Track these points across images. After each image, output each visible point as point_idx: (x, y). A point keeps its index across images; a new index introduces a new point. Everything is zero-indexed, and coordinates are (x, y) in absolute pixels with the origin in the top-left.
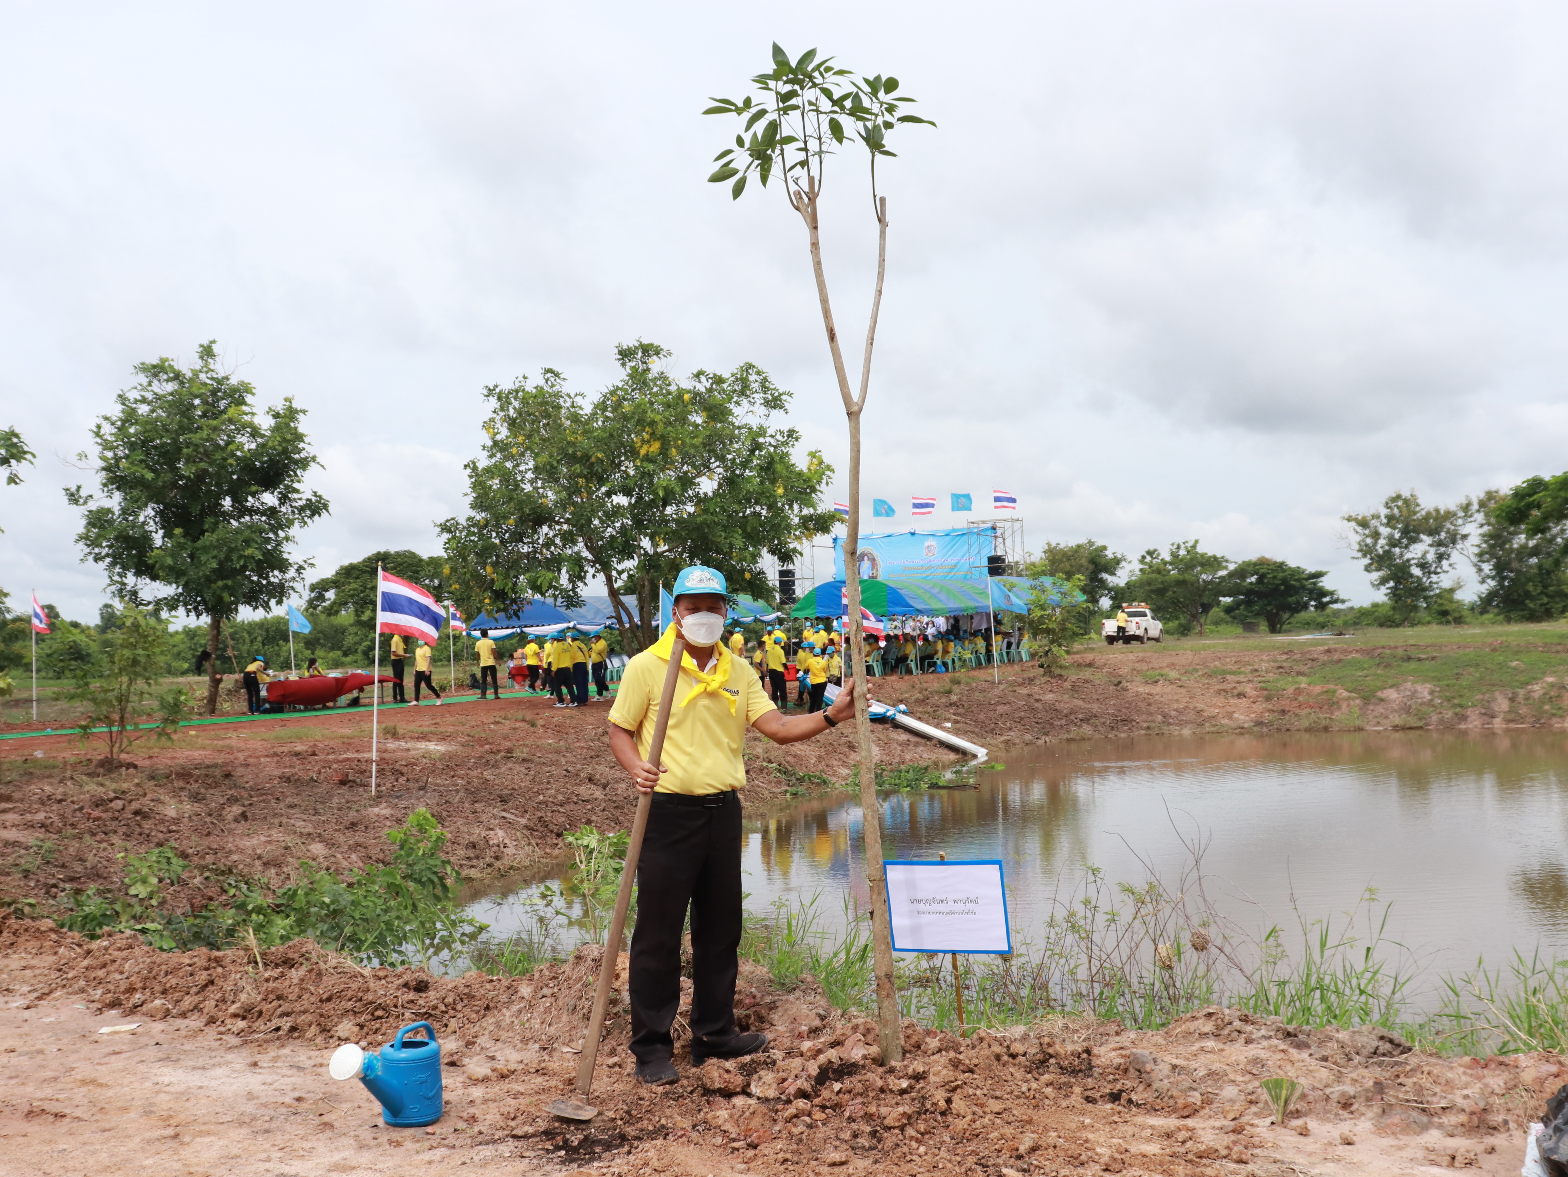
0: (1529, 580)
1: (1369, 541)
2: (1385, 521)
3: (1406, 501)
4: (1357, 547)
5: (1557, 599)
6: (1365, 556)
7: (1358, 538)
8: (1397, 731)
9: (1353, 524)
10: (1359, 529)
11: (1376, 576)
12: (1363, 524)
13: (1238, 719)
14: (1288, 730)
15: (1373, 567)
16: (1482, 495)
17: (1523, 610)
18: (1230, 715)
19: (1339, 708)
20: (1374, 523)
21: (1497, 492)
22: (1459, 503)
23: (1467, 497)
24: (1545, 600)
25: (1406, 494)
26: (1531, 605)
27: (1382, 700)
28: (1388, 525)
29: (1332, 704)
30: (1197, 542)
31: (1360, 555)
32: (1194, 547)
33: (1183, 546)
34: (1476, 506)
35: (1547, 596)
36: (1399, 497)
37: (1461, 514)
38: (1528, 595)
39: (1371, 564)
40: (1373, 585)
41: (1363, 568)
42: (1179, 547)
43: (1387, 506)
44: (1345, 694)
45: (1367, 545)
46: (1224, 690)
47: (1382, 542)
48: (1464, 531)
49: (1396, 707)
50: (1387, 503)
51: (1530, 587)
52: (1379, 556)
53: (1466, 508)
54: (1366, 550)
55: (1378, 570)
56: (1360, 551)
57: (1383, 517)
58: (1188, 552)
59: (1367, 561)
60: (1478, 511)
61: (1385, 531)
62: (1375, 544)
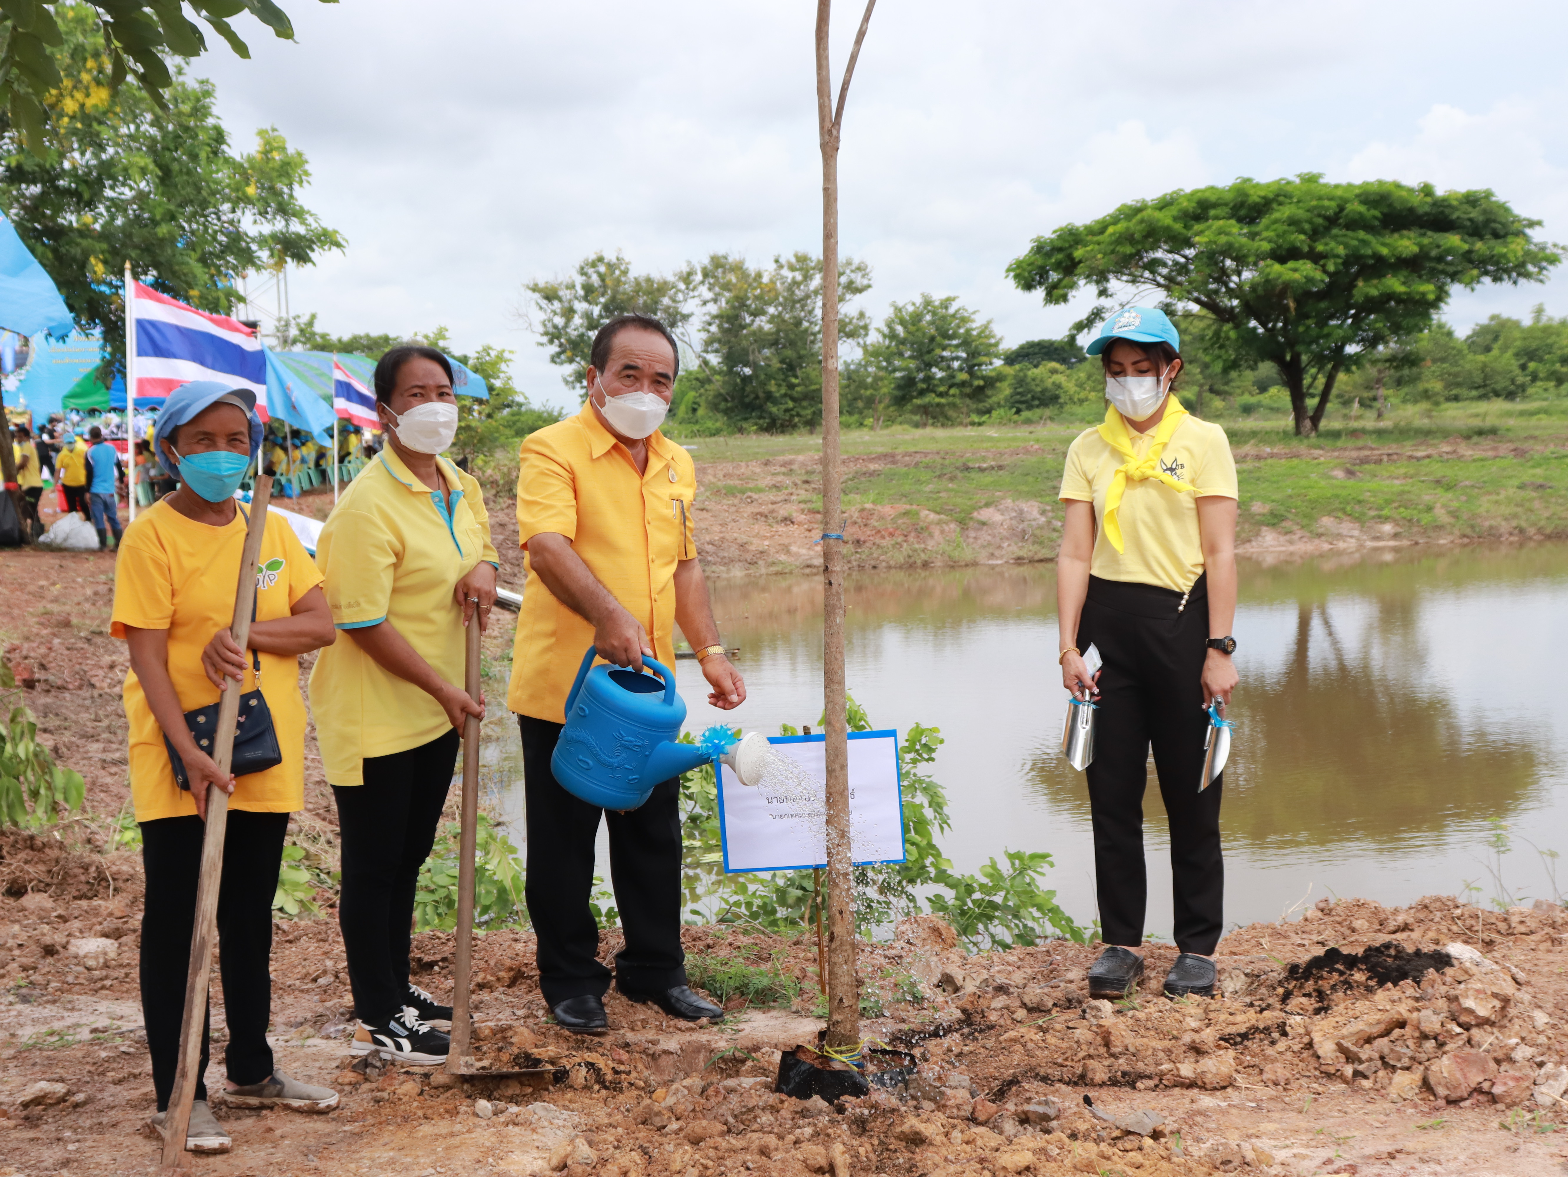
0: (769, 377)
1: (559, 321)
2: (581, 292)
3: (611, 267)
4: (541, 329)
5: (805, 403)
6: (551, 342)
7: (542, 316)
8: (1020, 565)
9: (537, 296)
10: (544, 303)
11: (569, 369)
12: (550, 295)
13: (798, 555)
14: (874, 567)
15: (563, 357)
16: (706, 261)
17: (760, 417)
18: (786, 549)
19: (931, 536)
20: (565, 294)
21: (726, 258)
22: (678, 270)
23: (689, 263)
24: (791, 404)
25: (610, 256)
26: (774, 410)
27: (984, 524)
28: (586, 298)
29: (921, 531)
30: (313, 317)
31: (545, 339)
32: (311, 323)
33: (293, 322)
34: (699, 277)
35: (793, 399)
36: (601, 259)
37: (682, 286)
38: (769, 397)
39: (559, 354)
40: (567, 382)
41: (548, 358)
42: (287, 325)
43: (582, 272)
44: (933, 516)
45: (555, 327)
46: (761, 514)
47: (577, 320)
48: (685, 309)
49: (1005, 533)
50: (582, 268)
51: (772, 387)
52: (570, 341)
53: (687, 278)
54: (554, 334)
55: (571, 361)
56: (546, 333)
57: (579, 288)
58: (302, 331)
59: (554, 349)
60: (703, 282)
61: (581, 306)
62: (566, 325)
